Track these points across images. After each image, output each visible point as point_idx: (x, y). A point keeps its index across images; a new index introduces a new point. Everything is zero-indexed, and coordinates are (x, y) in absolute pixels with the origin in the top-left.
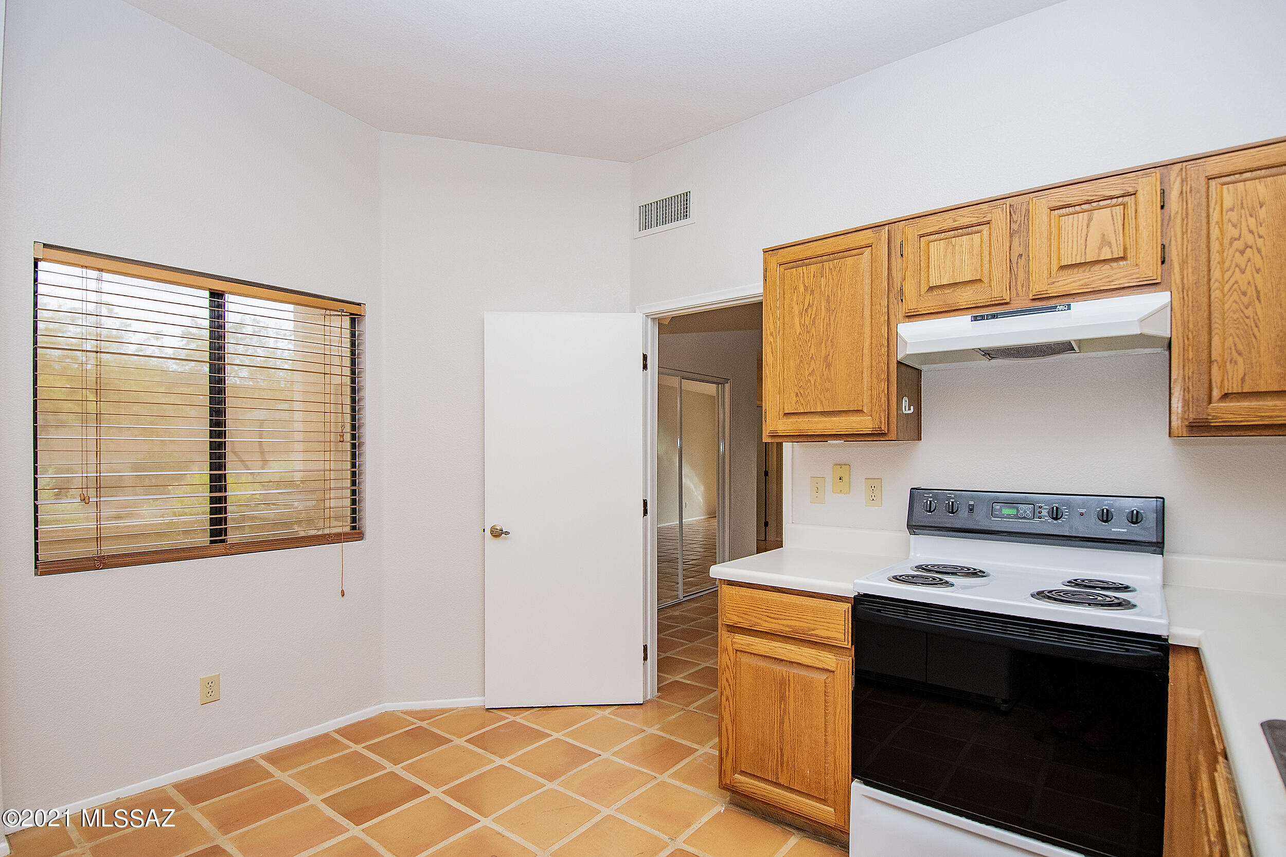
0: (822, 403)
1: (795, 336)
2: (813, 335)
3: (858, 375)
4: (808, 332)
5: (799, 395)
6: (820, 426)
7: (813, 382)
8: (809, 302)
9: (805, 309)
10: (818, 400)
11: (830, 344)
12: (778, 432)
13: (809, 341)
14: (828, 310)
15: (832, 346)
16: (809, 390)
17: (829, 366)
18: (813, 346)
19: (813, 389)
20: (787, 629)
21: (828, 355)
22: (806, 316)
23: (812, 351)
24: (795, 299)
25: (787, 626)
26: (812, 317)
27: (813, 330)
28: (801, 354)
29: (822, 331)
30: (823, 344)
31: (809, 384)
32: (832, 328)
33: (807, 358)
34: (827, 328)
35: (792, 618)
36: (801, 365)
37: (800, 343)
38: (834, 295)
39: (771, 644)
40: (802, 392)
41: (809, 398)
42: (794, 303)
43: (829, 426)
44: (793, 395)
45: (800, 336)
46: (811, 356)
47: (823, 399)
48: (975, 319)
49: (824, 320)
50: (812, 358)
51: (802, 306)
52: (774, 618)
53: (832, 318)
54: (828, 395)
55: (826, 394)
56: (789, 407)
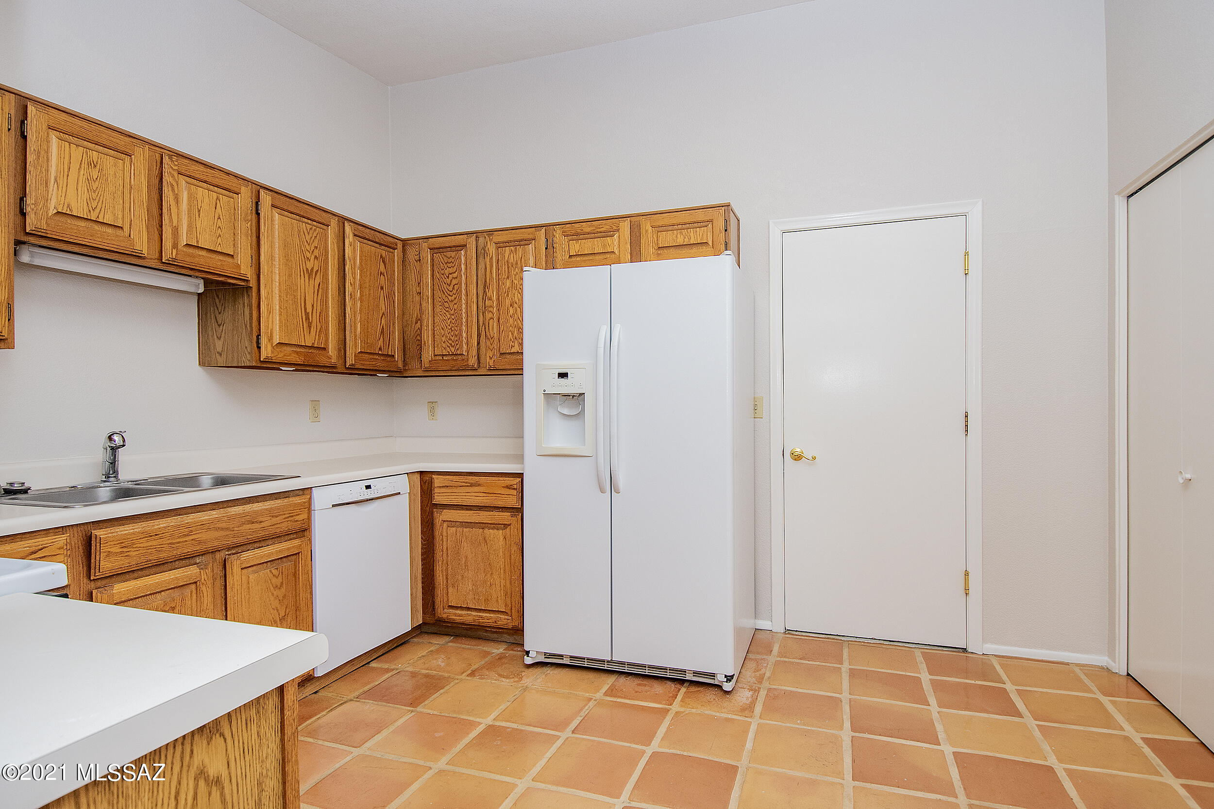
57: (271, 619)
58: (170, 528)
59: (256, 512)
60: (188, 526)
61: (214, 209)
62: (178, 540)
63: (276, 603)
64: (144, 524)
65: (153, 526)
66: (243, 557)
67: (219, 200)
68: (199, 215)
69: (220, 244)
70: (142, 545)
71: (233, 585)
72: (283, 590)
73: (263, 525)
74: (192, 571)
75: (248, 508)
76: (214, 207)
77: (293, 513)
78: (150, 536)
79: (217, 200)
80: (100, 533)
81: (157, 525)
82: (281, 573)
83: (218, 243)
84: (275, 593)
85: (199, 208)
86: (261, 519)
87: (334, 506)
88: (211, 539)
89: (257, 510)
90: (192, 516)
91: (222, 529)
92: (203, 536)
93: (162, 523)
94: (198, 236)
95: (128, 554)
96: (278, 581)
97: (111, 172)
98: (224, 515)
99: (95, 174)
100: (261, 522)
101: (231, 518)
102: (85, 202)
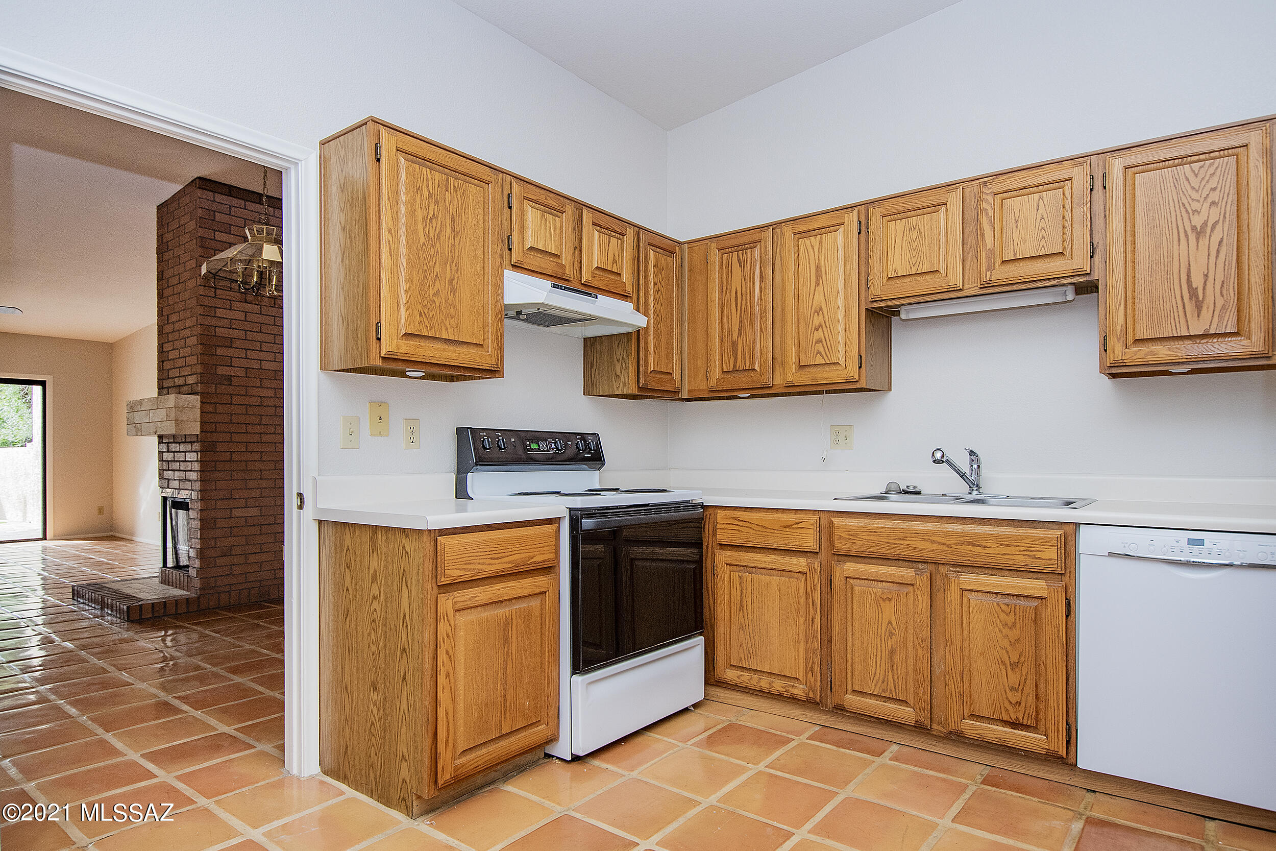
0: (447, 329)
1: (419, 245)
2: (438, 251)
3: (480, 308)
4: (432, 246)
5: (423, 315)
6: (446, 354)
7: (438, 304)
8: (434, 212)
9: (429, 218)
10: (442, 325)
11: (455, 268)
12: (398, 354)
13: (433, 256)
14: (453, 229)
15: (457, 270)
16: (433, 312)
17: (454, 291)
18: (437, 263)
19: (438, 312)
20: (510, 565)
21: (453, 279)
22: (431, 227)
23: (437, 269)
24: (418, 202)
25: (510, 562)
26: (437, 232)
27: (438, 245)
28: (425, 268)
29: (447, 250)
30: (448, 265)
31: (434, 305)
32: (457, 251)
33: (431, 275)
34: (451, 249)
35: (515, 552)
36: (426, 281)
37: (424, 255)
38: (459, 216)
39: (493, 588)
40: (426, 313)
41: (433, 321)
42: (417, 206)
43: (453, 356)
44: (416, 313)
45: (424, 247)
46: (435, 274)
47: (448, 326)
48: (554, 286)
49: (449, 239)
50: (437, 276)
51: (426, 213)
52: (497, 558)
53: (457, 240)
54: (453, 322)
55: (451, 321)
56: (412, 326)
57: (998, 657)
58: (886, 529)
59: (976, 534)
60: (903, 531)
61: (1036, 211)
62: (894, 542)
63: (1005, 643)
64: (867, 521)
65: (873, 524)
66: (963, 578)
67: (1042, 200)
68: (1017, 227)
69: (1043, 246)
70: (864, 537)
71: (951, 601)
72: (1017, 632)
73: (987, 551)
74: (906, 573)
75: (968, 528)
76: (1035, 209)
77: (1031, 547)
78: (872, 532)
79: (1039, 199)
80: (836, 520)
81: (876, 524)
82: (1012, 612)
83: (1041, 246)
84: (1003, 631)
85: (1017, 219)
86: (985, 544)
87: (1111, 555)
88: (927, 549)
89: (979, 533)
90: (908, 523)
91: (938, 543)
92: (920, 544)
93: (880, 523)
94: (1016, 248)
95: (854, 541)
96: (1010, 619)
97: (928, 227)
98: (940, 529)
99: (914, 234)
100: (985, 547)
101: (947, 534)
102: (908, 261)
